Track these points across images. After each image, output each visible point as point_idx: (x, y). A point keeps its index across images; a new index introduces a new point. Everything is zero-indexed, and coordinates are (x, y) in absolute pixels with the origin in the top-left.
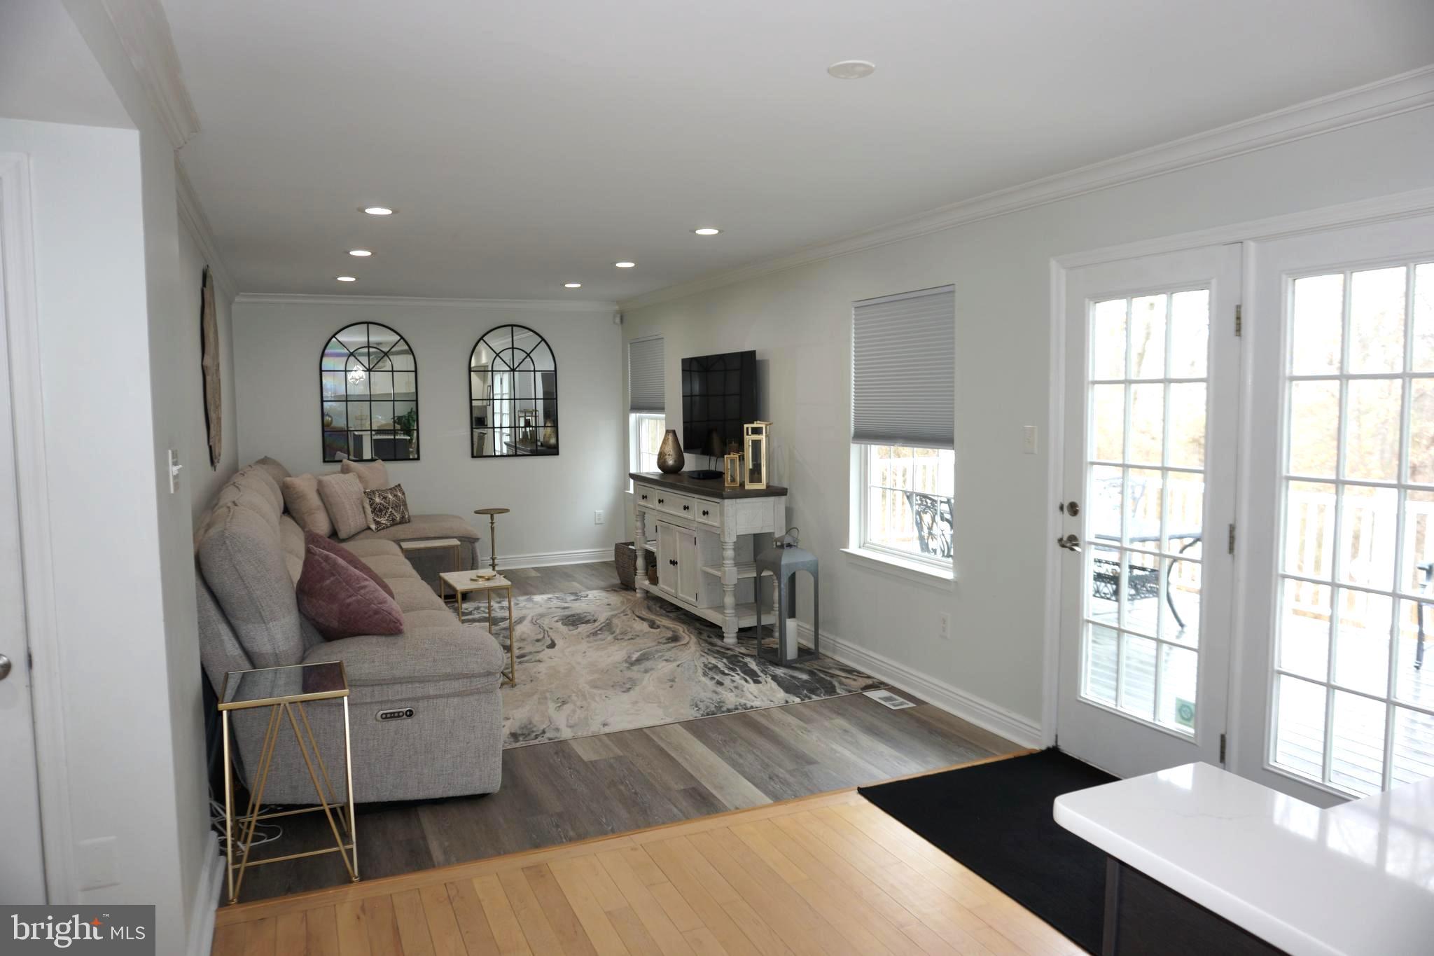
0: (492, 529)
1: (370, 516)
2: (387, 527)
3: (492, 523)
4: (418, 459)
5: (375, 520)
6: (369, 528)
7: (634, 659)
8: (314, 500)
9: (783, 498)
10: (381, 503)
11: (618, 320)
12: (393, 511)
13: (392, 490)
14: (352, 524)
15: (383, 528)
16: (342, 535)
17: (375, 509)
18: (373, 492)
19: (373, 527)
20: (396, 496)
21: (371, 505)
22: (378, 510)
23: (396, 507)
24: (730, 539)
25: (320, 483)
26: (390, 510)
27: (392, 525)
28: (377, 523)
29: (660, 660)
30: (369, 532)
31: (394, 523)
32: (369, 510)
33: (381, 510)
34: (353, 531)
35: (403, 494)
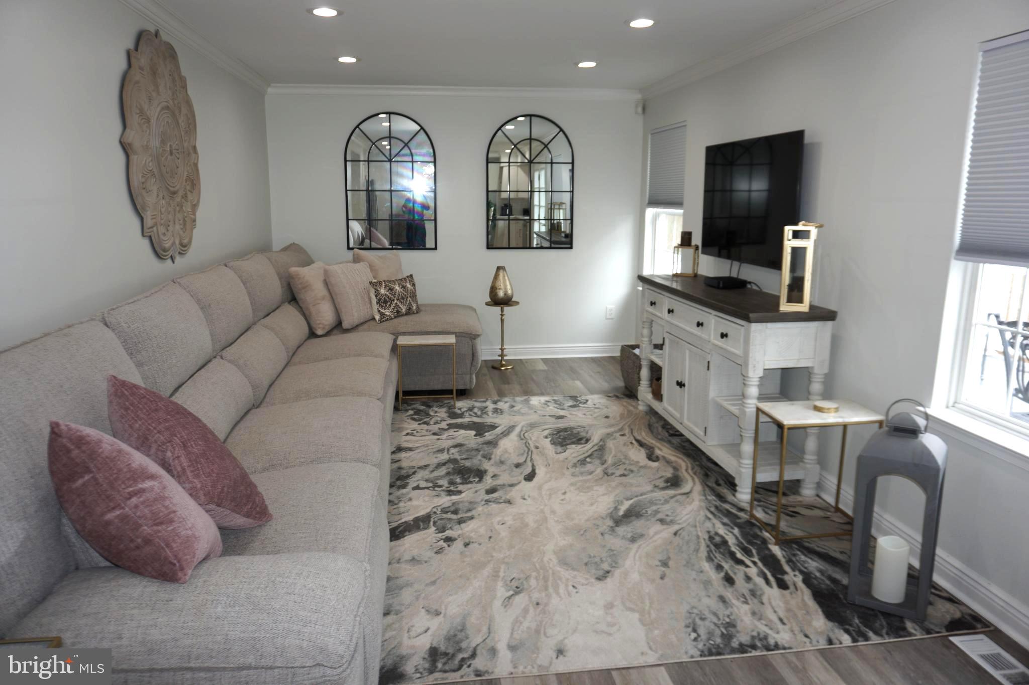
0: (502, 321)
1: (375, 307)
2: (391, 319)
3: (502, 315)
4: (436, 248)
5: (379, 311)
6: (374, 319)
7: (621, 513)
8: (319, 289)
9: (830, 324)
10: (386, 295)
11: (640, 110)
12: (398, 303)
13: (401, 281)
14: (356, 314)
15: (387, 320)
16: (345, 325)
17: (380, 300)
18: (380, 283)
19: (377, 317)
20: (404, 287)
21: (376, 296)
22: (383, 302)
23: (402, 299)
24: (755, 374)
25: (326, 272)
26: (395, 302)
27: (395, 317)
28: (382, 314)
29: (653, 519)
30: (372, 322)
31: (398, 314)
32: (374, 300)
33: (385, 302)
34: (356, 321)
35: (414, 285)
